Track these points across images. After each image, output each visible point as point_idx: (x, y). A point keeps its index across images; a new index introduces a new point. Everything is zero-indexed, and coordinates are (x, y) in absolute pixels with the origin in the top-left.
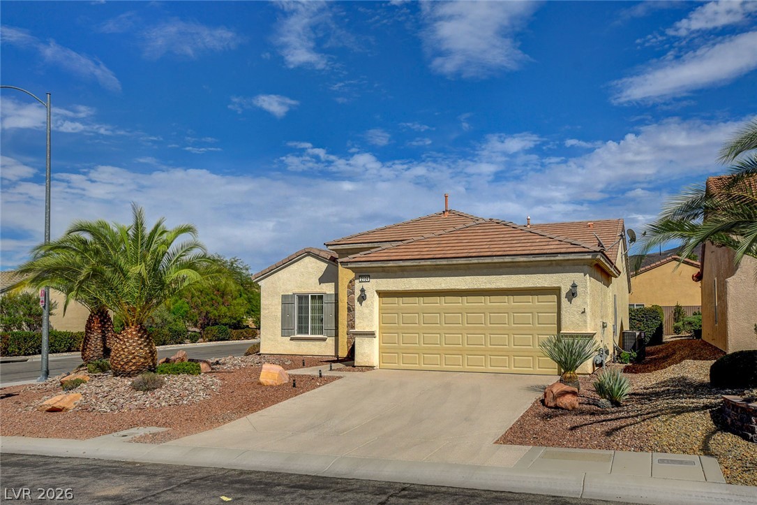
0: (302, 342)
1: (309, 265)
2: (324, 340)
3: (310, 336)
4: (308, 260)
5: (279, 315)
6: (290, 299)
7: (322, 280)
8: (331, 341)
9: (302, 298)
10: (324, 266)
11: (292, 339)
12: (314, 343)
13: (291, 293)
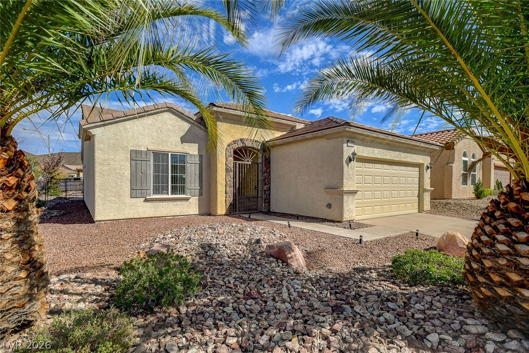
0: (161, 203)
1: (169, 122)
2: (187, 199)
3: (170, 196)
4: (167, 116)
5: (128, 173)
6: (144, 156)
7: (184, 140)
8: (194, 201)
9: (159, 156)
10: (186, 126)
11: (146, 200)
12: (175, 203)
13: (144, 149)
